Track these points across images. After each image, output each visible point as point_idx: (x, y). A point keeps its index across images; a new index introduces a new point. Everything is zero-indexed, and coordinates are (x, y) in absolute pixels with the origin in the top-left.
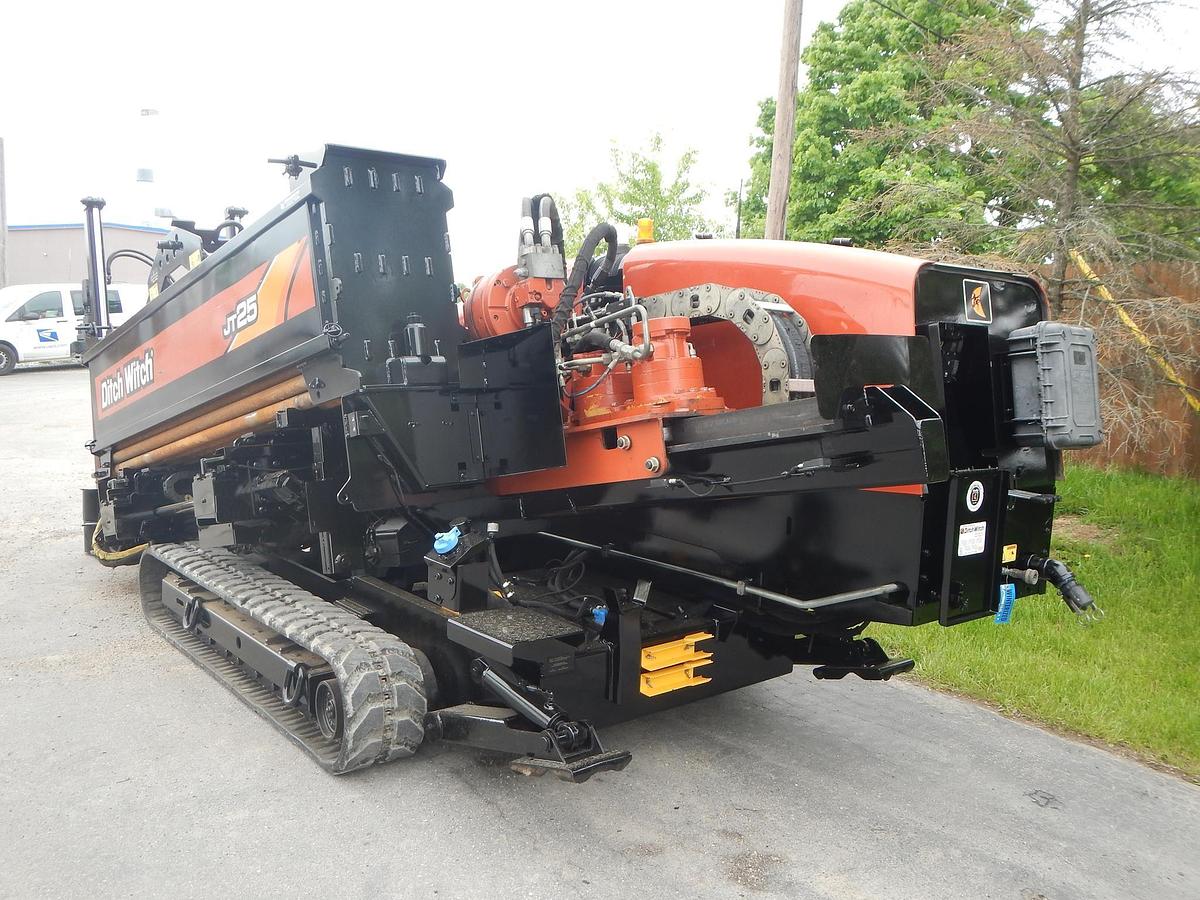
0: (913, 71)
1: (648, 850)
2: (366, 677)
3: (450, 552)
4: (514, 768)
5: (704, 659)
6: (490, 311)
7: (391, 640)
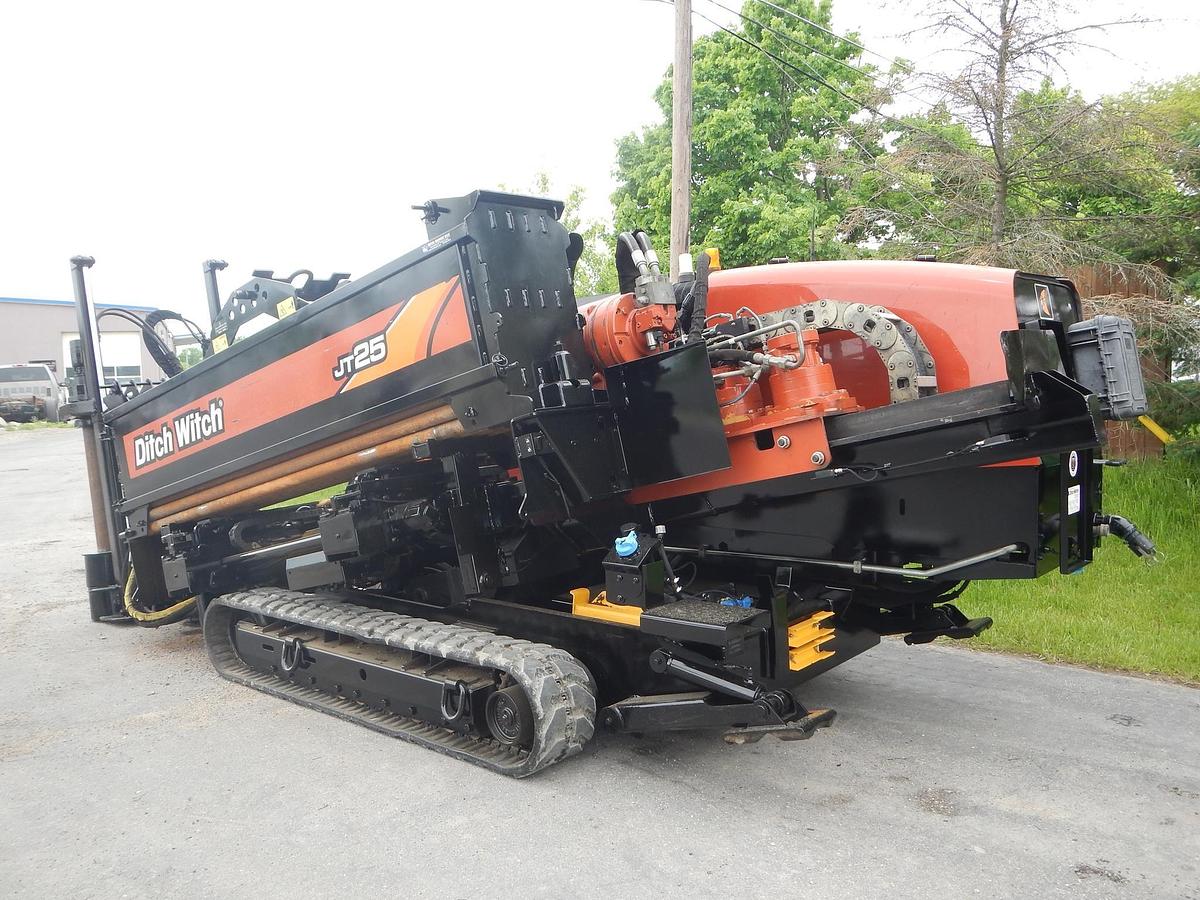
0: (762, 107)
1: (845, 800)
2: (546, 681)
3: (632, 555)
4: (727, 738)
5: (828, 635)
6: (616, 337)
7: (548, 649)
